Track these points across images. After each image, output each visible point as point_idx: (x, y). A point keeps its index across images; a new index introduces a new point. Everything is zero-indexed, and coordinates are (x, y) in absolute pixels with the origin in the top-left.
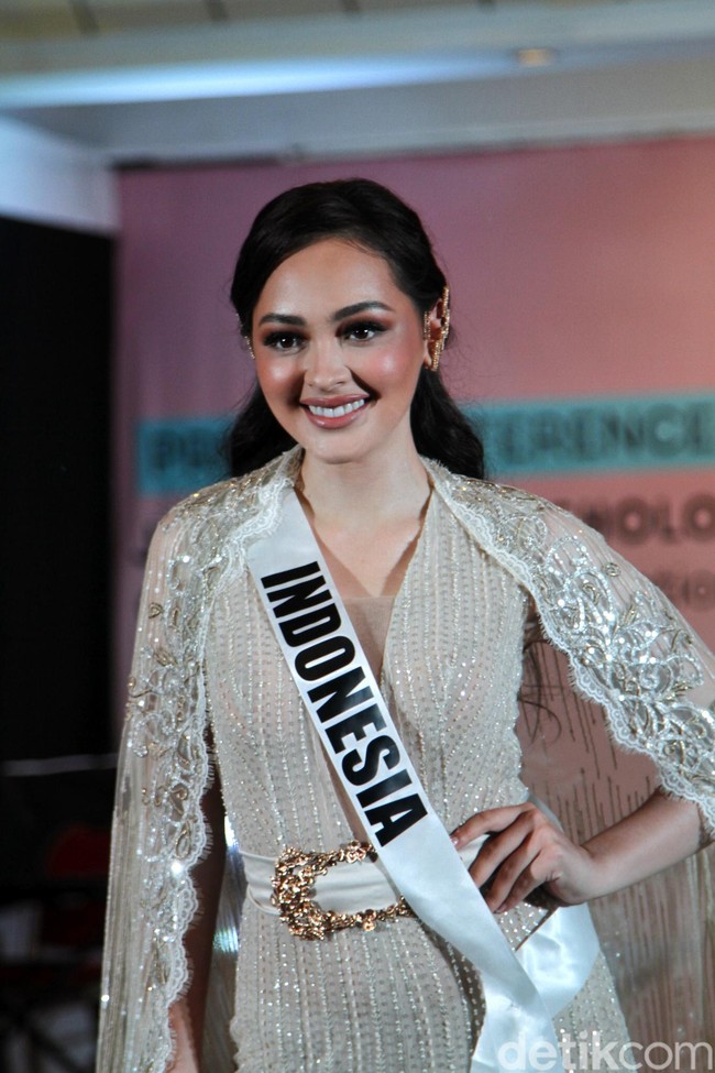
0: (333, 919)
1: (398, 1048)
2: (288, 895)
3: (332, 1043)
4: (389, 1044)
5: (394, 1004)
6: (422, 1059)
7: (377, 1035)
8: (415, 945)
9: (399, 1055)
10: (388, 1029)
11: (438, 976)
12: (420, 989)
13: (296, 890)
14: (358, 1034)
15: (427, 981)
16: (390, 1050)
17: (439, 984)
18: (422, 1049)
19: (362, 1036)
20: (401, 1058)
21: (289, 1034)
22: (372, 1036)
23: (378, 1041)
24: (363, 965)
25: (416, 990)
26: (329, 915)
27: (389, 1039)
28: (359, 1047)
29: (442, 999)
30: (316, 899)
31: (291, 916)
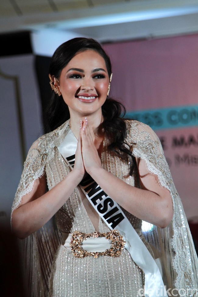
0: (86, 253)
1: (99, 290)
2: (75, 244)
3: (81, 287)
4: (97, 288)
5: (99, 277)
6: (107, 294)
7: (94, 285)
8: (109, 261)
9: (100, 292)
10: (97, 284)
11: (114, 271)
12: (108, 274)
13: (77, 243)
14: (88, 285)
15: (110, 272)
16: (97, 290)
17: (113, 273)
18: (107, 291)
19: (89, 285)
20: (100, 293)
21: (69, 283)
22: (92, 286)
23: (94, 287)
24: (92, 265)
25: (107, 274)
26: (85, 252)
27: (97, 287)
28: (88, 288)
29: (114, 278)
30: (82, 246)
31: (74, 251)
